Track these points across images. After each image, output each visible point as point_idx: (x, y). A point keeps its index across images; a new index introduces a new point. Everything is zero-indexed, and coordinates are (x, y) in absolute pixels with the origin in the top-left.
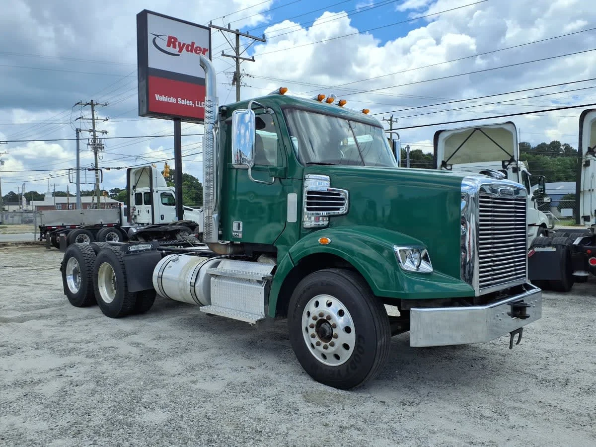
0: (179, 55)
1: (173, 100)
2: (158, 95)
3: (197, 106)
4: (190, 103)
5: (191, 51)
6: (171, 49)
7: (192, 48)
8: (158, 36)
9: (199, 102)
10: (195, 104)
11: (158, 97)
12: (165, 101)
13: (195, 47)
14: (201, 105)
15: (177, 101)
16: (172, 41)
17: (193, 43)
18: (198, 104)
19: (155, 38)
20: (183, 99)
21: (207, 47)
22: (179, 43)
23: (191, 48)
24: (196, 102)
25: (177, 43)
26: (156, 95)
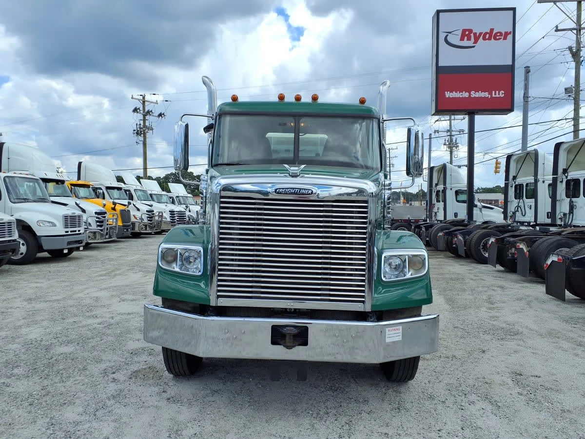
0: (474, 47)
1: (466, 95)
2: (449, 92)
3: (494, 96)
4: (486, 95)
5: (490, 39)
6: (465, 43)
7: (491, 35)
8: (450, 33)
9: (497, 92)
10: (491, 95)
11: (448, 94)
12: (456, 97)
13: (494, 33)
14: (499, 94)
15: (470, 94)
16: (466, 34)
17: (492, 30)
18: (495, 94)
19: (447, 35)
20: (477, 91)
21: (510, 29)
22: (475, 34)
23: (489, 36)
24: (494, 92)
25: (472, 35)
26: (446, 92)
